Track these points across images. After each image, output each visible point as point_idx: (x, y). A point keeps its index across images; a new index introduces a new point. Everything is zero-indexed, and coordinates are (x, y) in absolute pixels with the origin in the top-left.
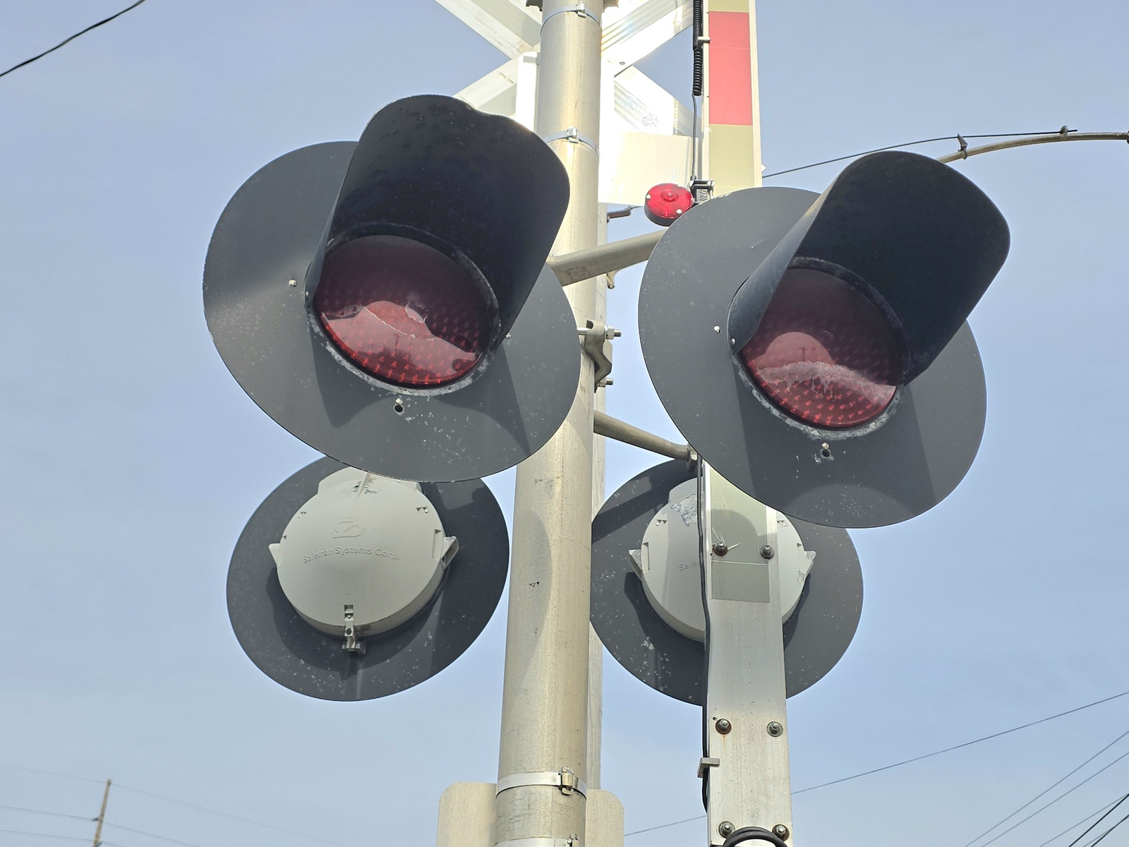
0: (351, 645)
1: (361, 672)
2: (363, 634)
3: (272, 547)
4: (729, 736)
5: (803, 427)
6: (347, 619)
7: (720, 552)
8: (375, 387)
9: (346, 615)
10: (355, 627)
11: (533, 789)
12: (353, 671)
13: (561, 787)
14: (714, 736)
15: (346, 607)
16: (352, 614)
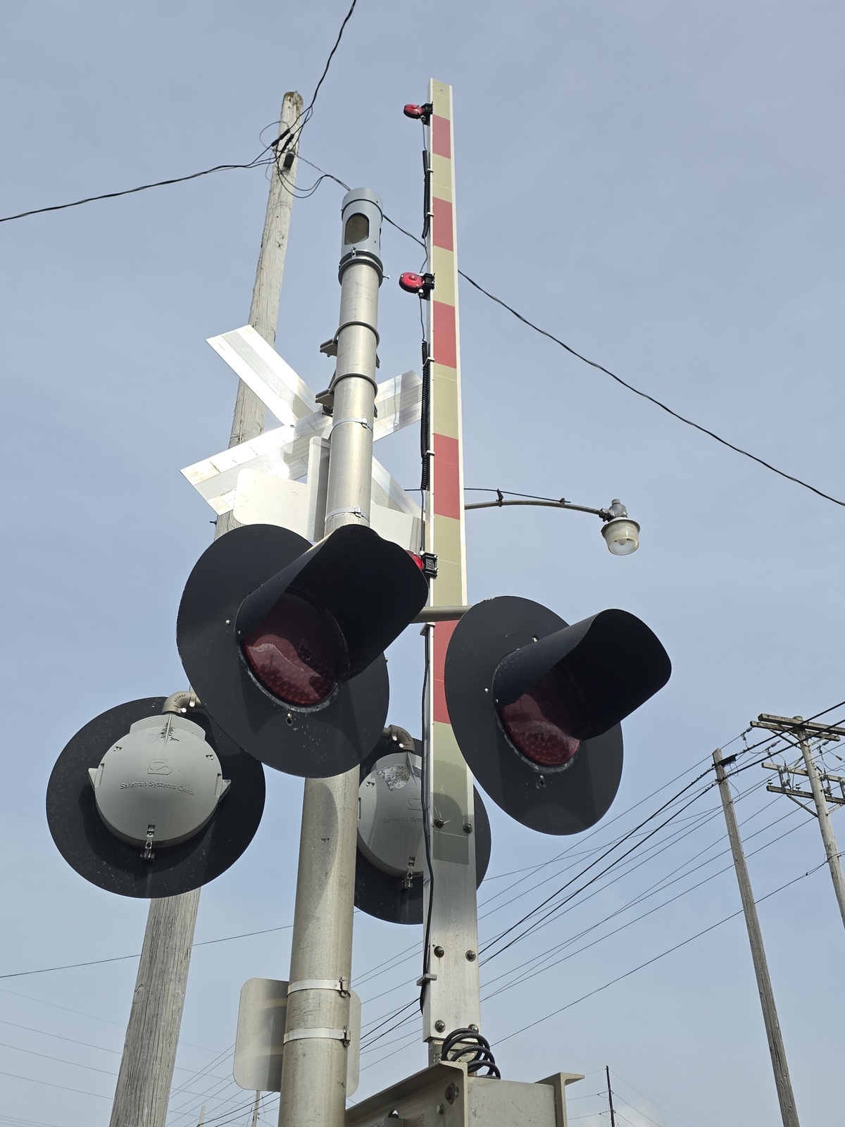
0: (148, 856)
1: (150, 876)
2: (158, 848)
3: (91, 770)
4: (442, 959)
5: (530, 763)
6: (148, 836)
7: (438, 824)
8: (276, 704)
9: (149, 832)
10: (153, 842)
11: (322, 992)
12: (144, 874)
13: (340, 992)
14: (433, 958)
15: (149, 826)
16: (153, 832)
